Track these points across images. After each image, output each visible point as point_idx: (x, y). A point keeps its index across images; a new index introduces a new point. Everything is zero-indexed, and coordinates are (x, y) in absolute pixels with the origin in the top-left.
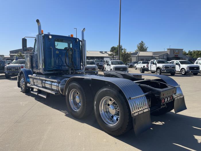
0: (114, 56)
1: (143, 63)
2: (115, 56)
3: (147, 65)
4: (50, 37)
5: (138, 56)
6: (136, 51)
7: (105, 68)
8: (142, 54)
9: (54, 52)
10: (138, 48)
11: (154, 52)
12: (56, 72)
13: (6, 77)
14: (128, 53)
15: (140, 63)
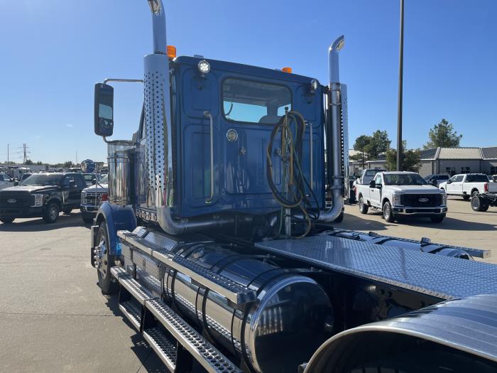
0: (364, 160)
1: (470, 179)
2: (368, 159)
3: (486, 187)
4: (204, 67)
5: (437, 159)
6: (425, 147)
7: (361, 195)
8: (446, 153)
9: (220, 135)
10: (433, 137)
11: (484, 149)
12: (222, 222)
13: (84, 219)
14: (410, 152)
15: (460, 179)
